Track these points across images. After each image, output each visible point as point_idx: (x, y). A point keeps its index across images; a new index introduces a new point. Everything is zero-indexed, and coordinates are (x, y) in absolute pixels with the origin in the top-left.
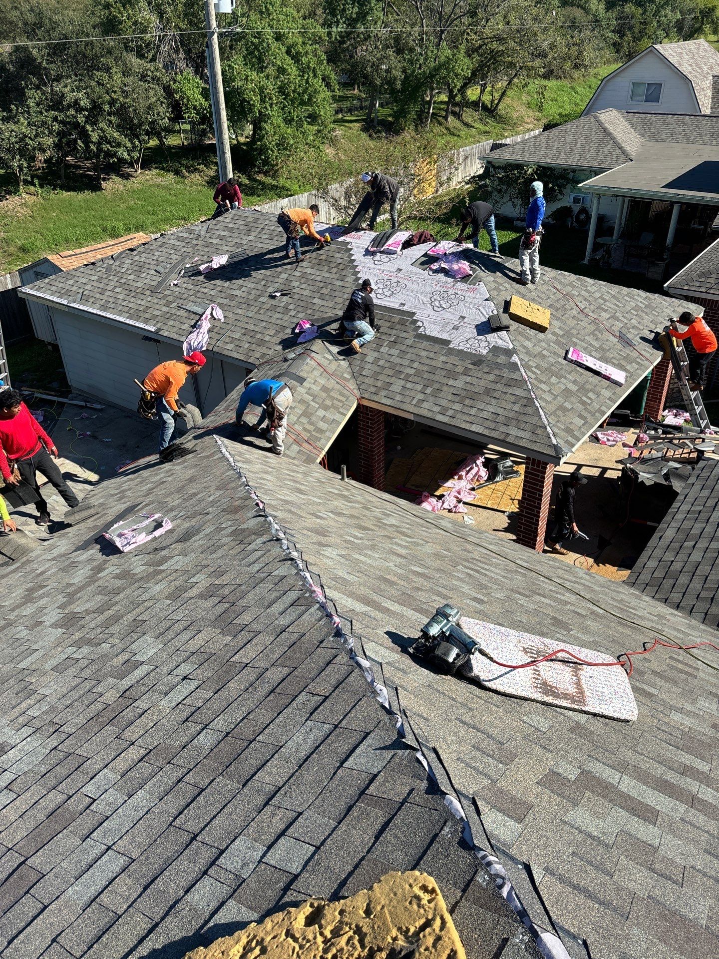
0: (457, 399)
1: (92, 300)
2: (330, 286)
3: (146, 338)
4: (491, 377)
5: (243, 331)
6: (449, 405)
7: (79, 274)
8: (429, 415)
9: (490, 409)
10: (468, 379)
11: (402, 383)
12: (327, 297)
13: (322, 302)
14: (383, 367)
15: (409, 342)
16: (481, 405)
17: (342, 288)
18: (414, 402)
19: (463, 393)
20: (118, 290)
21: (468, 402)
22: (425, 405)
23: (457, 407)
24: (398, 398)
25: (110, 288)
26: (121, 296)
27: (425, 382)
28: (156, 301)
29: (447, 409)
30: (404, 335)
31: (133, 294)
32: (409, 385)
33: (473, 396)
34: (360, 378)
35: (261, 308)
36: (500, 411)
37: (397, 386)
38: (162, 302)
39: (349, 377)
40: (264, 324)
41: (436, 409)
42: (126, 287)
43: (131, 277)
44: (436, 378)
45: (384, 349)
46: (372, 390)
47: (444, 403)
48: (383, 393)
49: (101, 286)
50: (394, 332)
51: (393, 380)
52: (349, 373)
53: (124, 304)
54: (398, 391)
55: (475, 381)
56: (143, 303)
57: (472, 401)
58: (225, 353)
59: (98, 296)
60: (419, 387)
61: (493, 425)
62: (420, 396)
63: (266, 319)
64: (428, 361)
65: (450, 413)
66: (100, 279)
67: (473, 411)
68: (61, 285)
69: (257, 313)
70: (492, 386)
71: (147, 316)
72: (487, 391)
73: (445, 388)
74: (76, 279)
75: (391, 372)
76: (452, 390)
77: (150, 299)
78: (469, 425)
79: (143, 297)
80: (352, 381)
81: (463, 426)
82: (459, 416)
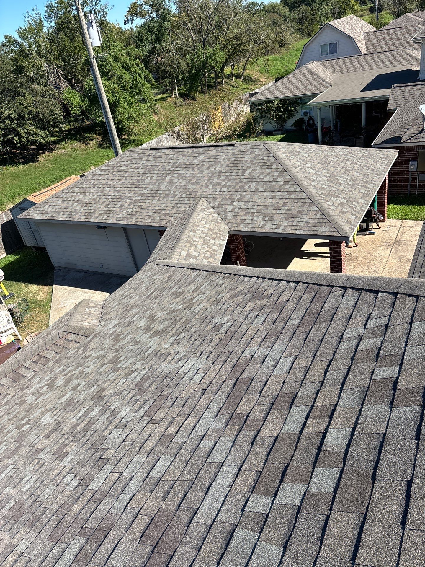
0: (284, 219)
1: (62, 213)
2: (196, 178)
3: (98, 227)
4: (300, 204)
5: (154, 211)
6: (281, 223)
7: (50, 201)
8: (271, 231)
9: (303, 220)
10: (286, 208)
11: (251, 218)
12: (196, 183)
13: (194, 187)
14: (238, 212)
15: (249, 196)
16: (299, 220)
17: (203, 177)
18: (260, 226)
19: (287, 216)
20: (75, 205)
21: (290, 219)
22: (267, 226)
23: (285, 223)
24: (251, 226)
25: (71, 204)
26: (78, 208)
27: (264, 215)
28: (99, 206)
29: (280, 225)
30: (244, 193)
31: (85, 205)
32: (255, 218)
33: (293, 216)
34: (227, 221)
35: (160, 197)
36: (310, 220)
37: (248, 220)
38: (103, 205)
39: (220, 221)
40: (164, 205)
41: (274, 227)
42: (79, 202)
43: (81, 196)
44: (269, 211)
45: (236, 203)
46: (235, 225)
47: (277, 223)
48: (242, 225)
49: (65, 204)
50: (239, 193)
51: (245, 218)
52: (220, 219)
53: (81, 211)
54: (250, 222)
55: (292, 208)
56: (92, 208)
57: (292, 219)
58: (147, 224)
59: (65, 210)
60: (261, 218)
61: (308, 228)
62: (263, 222)
63: (165, 202)
64: (262, 204)
65: (282, 227)
66: (63, 202)
67: (295, 224)
68: (41, 209)
69: (159, 200)
70: (301, 209)
71: (97, 214)
72: (299, 212)
73: (276, 215)
74: (49, 204)
75: (243, 214)
76: (280, 215)
77: (95, 205)
78: (294, 231)
79: (91, 205)
80: (223, 223)
81: (291, 232)
82: (287, 228)
